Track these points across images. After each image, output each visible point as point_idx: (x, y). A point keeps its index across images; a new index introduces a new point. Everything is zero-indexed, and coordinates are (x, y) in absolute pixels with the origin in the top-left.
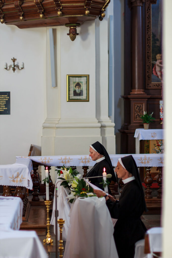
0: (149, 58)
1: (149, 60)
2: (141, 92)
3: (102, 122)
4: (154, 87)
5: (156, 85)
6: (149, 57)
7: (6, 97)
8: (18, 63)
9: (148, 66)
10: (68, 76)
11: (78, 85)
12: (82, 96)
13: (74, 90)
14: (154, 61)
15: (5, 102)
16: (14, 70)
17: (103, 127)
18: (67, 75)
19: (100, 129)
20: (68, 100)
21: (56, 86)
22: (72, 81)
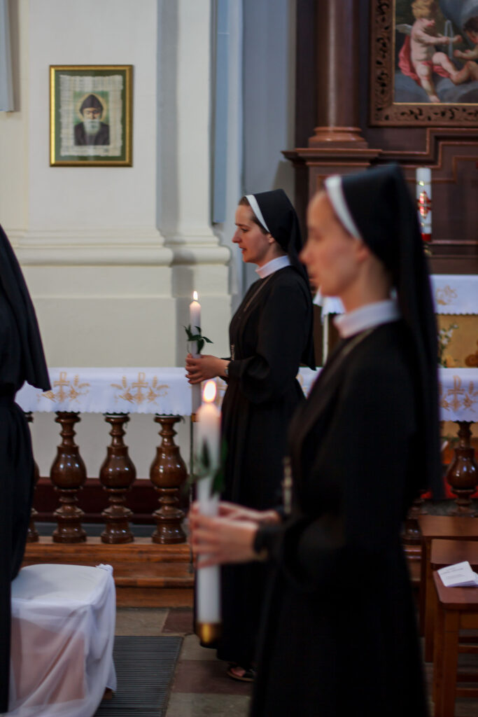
0: (383, 13)
1: (383, 20)
2: (350, 135)
3: (182, 243)
4: (402, 118)
5: (409, 112)
6: (384, 7)
9: (382, 41)
10: (53, 70)
11: (93, 103)
12: (105, 147)
13: (76, 124)
14: (404, 23)
17: (182, 264)
18: (51, 66)
19: (168, 271)
20: (53, 161)
21: (12, 109)
22: (69, 90)
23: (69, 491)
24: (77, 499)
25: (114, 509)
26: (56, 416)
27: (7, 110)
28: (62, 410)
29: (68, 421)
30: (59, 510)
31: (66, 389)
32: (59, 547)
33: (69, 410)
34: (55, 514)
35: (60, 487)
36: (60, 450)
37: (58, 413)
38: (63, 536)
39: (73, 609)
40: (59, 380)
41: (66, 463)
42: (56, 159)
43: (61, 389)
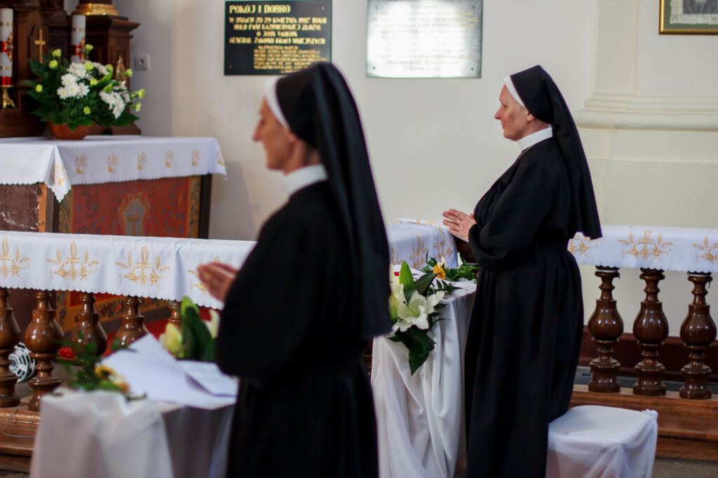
7: (468, 17)
20: (662, 30)
23: (651, 345)
24: (658, 354)
25: (693, 366)
26: (641, 273)
28: (646, 267)
29: (651, 277)
30: (641, 364)
31: (650, 247)
32: (638, 398)
33: (652, 268)
34: (636, 366)
35: (642, 341)
36: (644, 306)
37: (642, 269)
38: (643, 389)
40: (643, 238)
41: (648, 318)
42: (665, 27)
43: (645, 247)
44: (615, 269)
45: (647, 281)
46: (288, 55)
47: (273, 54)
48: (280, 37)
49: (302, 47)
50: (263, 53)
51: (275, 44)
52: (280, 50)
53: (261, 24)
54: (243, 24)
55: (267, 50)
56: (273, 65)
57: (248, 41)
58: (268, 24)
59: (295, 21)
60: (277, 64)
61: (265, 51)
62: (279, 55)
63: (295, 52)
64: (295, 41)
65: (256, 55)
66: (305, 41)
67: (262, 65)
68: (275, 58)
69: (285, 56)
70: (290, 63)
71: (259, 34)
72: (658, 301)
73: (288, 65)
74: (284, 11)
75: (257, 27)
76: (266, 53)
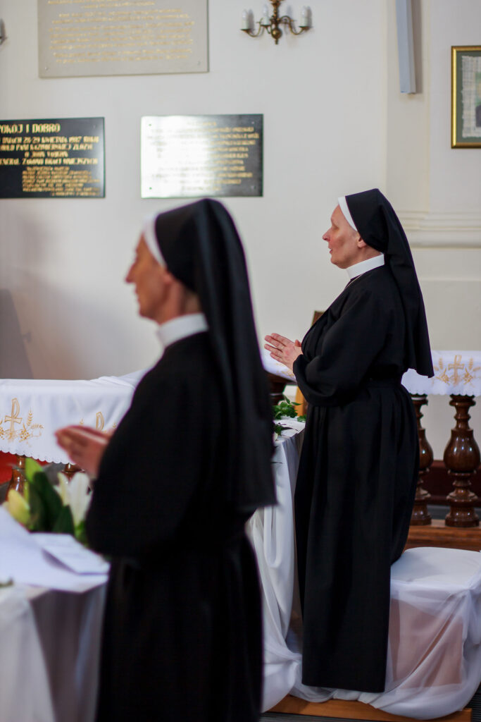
7: (248, 133)
8: (289, 9)
10: (455, 51)
13: (477, 106)
15: (244, 152)
16: (277, 36)
18: (453, 47)
20: (455, 143)
21: (414, 91)
22: (472, 71)
23: (463, 474)
24: (470, 484)
26: (450, 399)
27: (409, 91)
28: (457, 394)
29: (462, 404)
30: (452, 494)
31: (461, 372)
32: (451, 531)
33: (463, 394)
34: (448, 497)
35: (454, 471)
36: (454, 434)
37: (452, 396)
38: (456, 520)
39: (453, 593)
40: (453, 364)
41: (459, 447)
42: (457, 141)
43: (455, 373)
44: (425, 396)
45: (458, 408)
46: (59, 177)
47: (43, 175)
48: (50, 158)
49: (72, 167)
50: (32, 175)
51: (44, 165)
52: (50, 171)
53: (30, 144)
54: (10, 144)
55: (36, 171)
56: (43, 187)
57: (16, 162)
58: (37, 144)
59: (66, 140)
60: (47, 186)
61: (34, 173)
62: (49, 177)
63: (66, 173)
64: (66, 161)
65: (24, 177)
66: (76, 161)
67: (31, 188)
68: (45, 179)
69: (56, 177)
70: (60, 185)
71: (27, 154)
72: (469, 428)
73: (59, 187)
74: (53, 131)
75: (25, 147)
76: (36, 174)
